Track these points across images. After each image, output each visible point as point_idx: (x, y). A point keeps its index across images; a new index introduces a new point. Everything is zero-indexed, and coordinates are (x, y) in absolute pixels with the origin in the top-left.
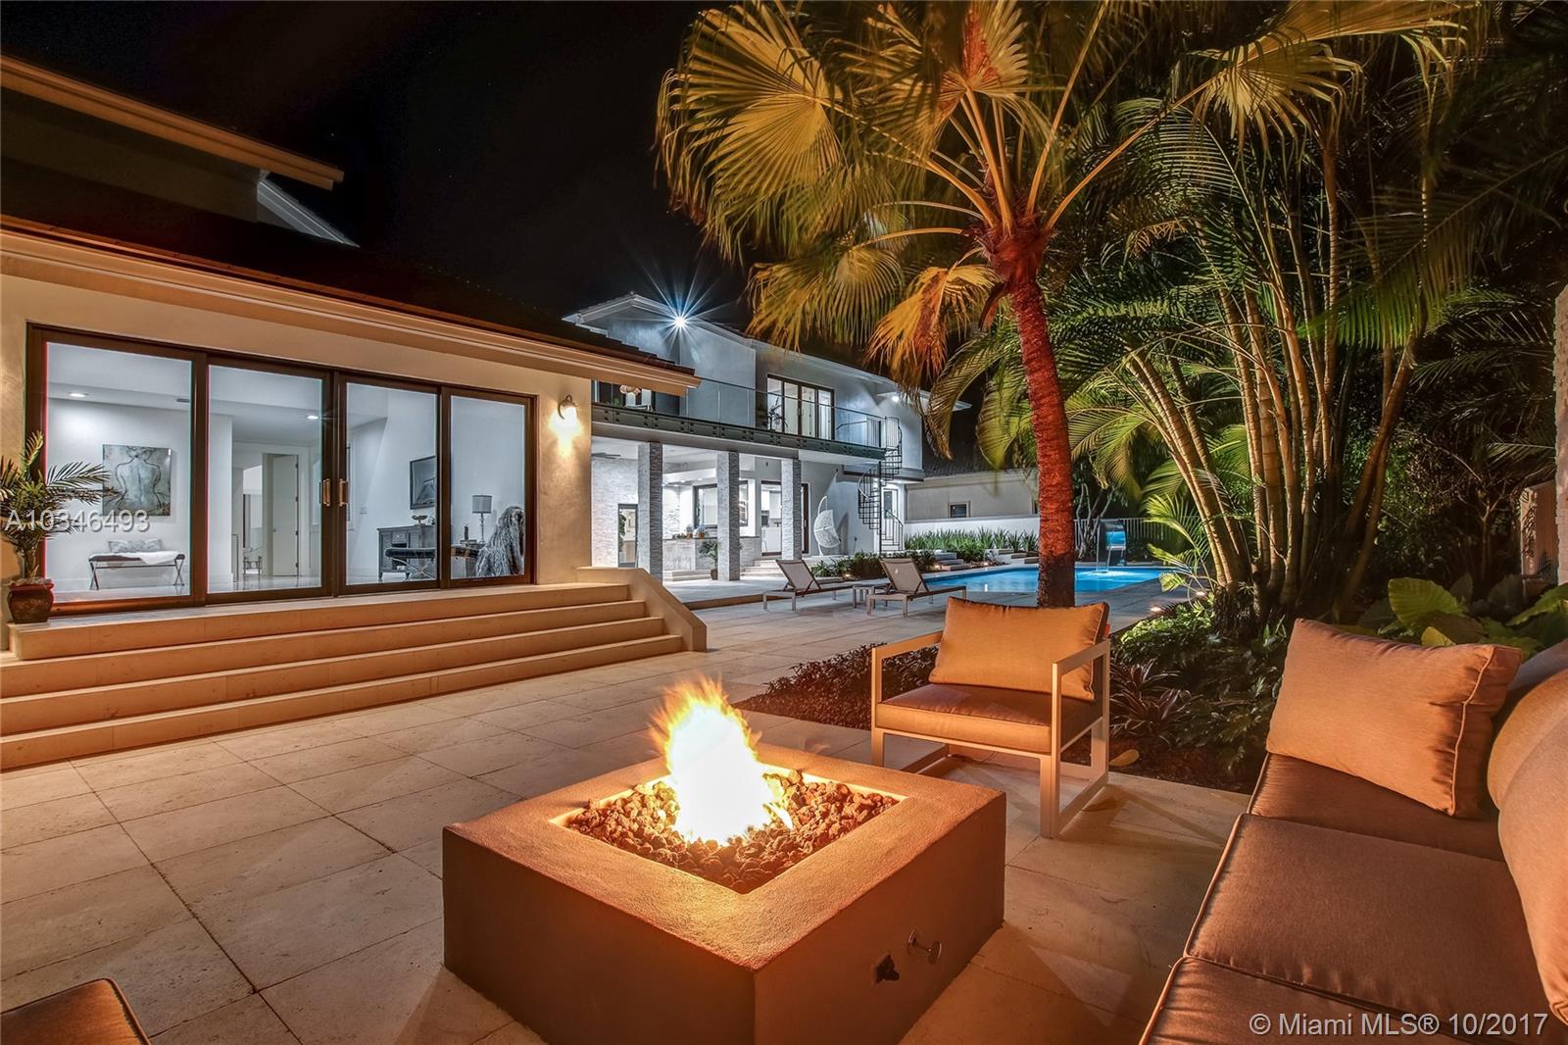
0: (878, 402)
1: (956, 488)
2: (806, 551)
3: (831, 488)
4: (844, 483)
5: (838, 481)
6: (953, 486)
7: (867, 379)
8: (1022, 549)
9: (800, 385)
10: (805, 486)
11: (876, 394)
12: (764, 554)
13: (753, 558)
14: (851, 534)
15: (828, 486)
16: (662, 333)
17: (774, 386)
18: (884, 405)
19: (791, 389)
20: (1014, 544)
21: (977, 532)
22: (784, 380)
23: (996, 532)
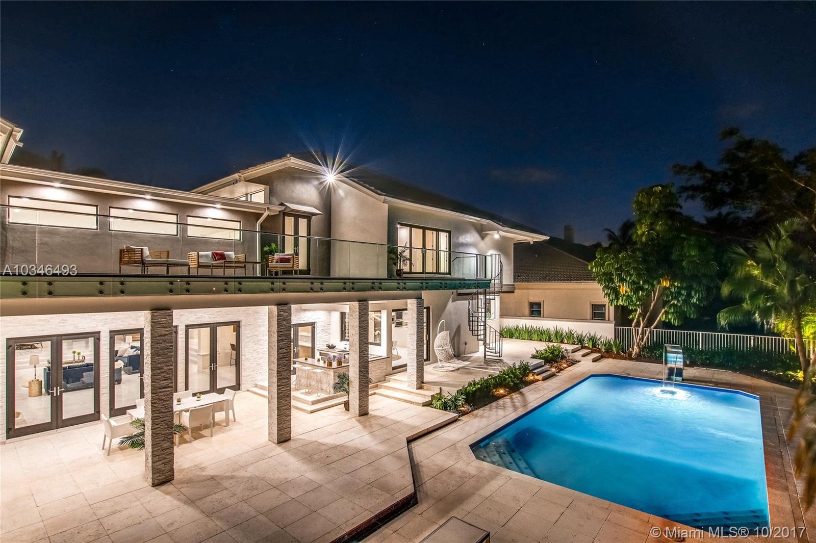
0: (483, 238)
1: (535, 291)
2: (428, 359)
3: (448, 308)
4: (458, 302)
5: (453, 301)
6: (532, 289)
7: (475, 221)
8: (587, 345)
9: (424, 229)
10: (428, 308)
11: (482, 232)
12: (394, 368)
13: (385, 374)
14: (463, 340)
15: (445, 305)
16: (317, 188)
17: (403, 234)
18: (487, 239)
19: (417, 233)
20: (580, 340)
21: (552, 330)
22: (411, 226)
23: (567, 331)
